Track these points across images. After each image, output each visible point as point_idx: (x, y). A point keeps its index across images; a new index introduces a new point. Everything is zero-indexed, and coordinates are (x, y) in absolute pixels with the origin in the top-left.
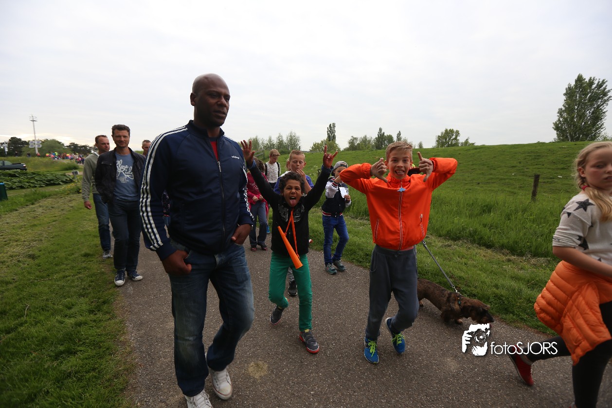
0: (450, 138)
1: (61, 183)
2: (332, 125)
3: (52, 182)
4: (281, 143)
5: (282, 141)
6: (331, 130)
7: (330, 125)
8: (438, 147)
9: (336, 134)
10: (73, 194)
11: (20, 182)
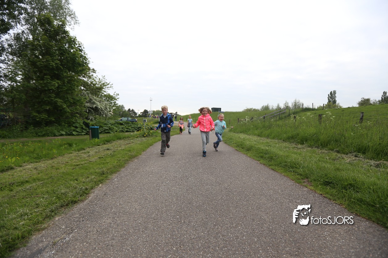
2: (333, 92)
5: (288, 106)
6: (332, 96)
7: (331, 92)
9: (336, 99)
10: (140, 137)
11: (123, 128)
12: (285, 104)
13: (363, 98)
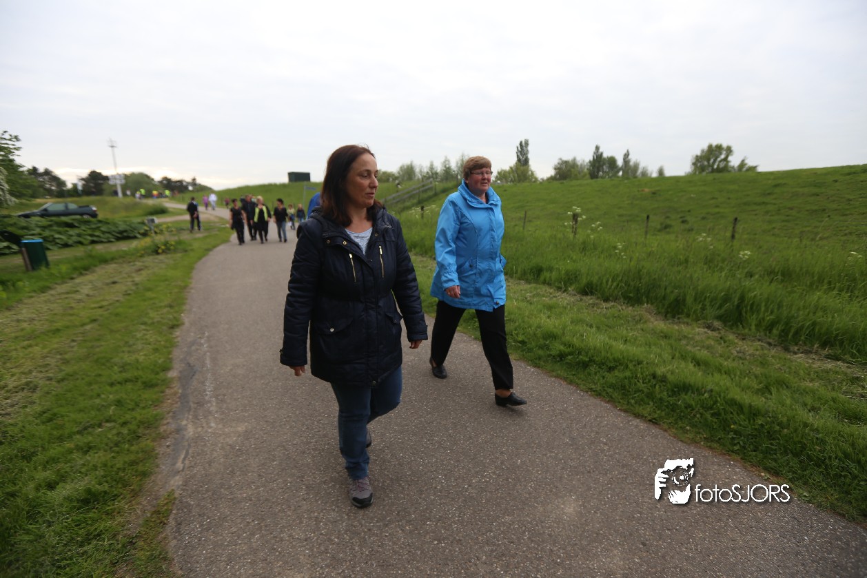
0: (716, 158)
1: (138, 236)
2: (523, 142)
3: (125, 234)
4: (447, 171)
5: (449, 168)
6: (523, 150)
7: (521, 142)
8: (695, 173)
9: (530, 156)
10: (149, 255)
11: (79, 235)
12: (444, 162)
13: (561, 159)
